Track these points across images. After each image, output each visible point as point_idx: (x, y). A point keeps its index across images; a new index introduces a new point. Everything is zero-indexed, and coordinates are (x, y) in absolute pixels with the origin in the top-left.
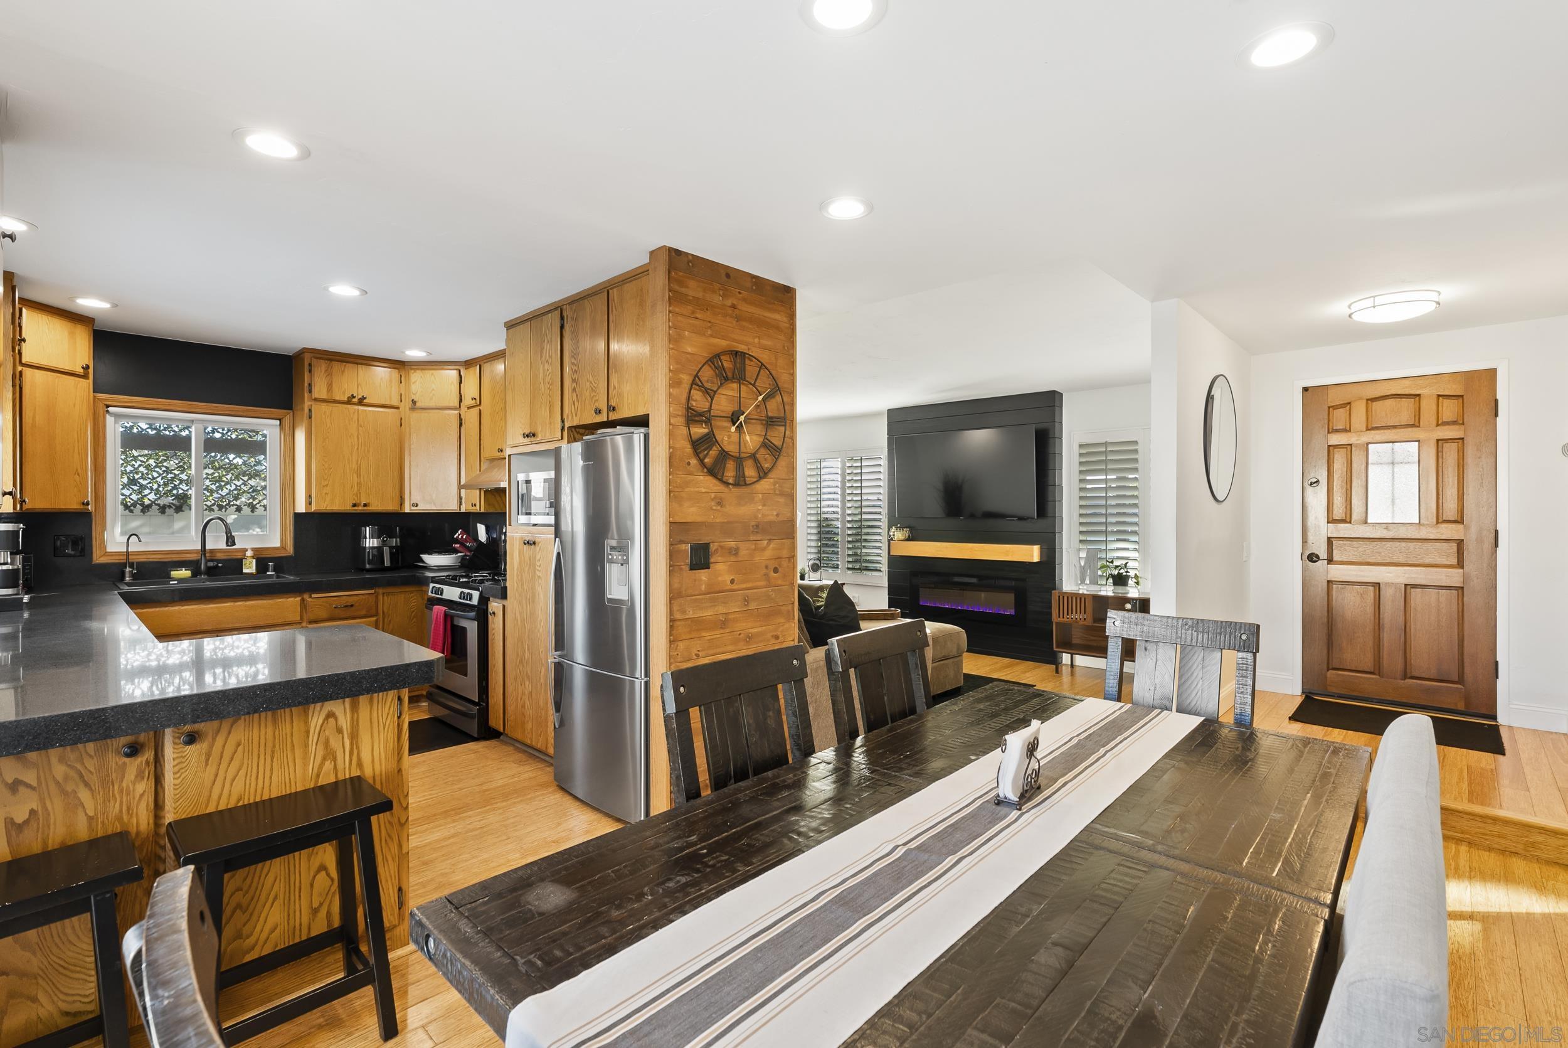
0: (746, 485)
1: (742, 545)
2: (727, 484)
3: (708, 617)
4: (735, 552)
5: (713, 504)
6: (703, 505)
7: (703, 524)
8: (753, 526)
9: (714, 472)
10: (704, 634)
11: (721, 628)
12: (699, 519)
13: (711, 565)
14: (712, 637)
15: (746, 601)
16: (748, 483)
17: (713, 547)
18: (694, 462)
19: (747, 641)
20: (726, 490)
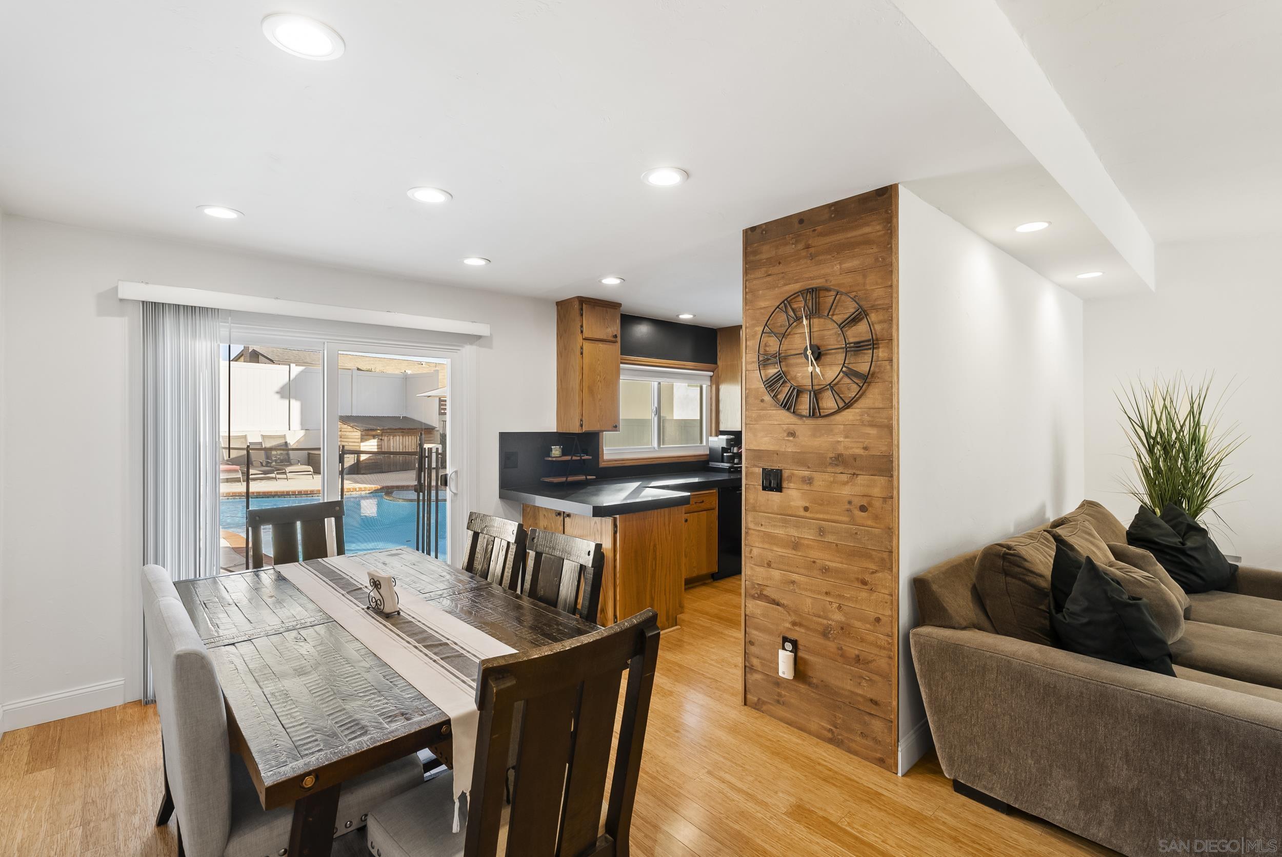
0: (821, 416)
1: (816, 476)
2: (801, 416)
3: (779, 535)
4: (809, 481)
5: (785, 435)
6: (775, 436)
7: (777, 453)
8: (831, 458)
9: (788, 405)
10: (775, 548)
11: (793, 549)
12: (771, 448)
13: (784, 490)
14: (783, 554)
15: (821, 531)
16: (822, 414)
17: (786, 474)
18: (767, 398)
19: (823, 572)
20: (799, 422)
